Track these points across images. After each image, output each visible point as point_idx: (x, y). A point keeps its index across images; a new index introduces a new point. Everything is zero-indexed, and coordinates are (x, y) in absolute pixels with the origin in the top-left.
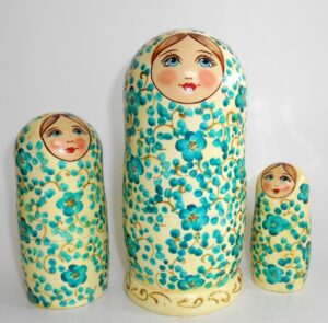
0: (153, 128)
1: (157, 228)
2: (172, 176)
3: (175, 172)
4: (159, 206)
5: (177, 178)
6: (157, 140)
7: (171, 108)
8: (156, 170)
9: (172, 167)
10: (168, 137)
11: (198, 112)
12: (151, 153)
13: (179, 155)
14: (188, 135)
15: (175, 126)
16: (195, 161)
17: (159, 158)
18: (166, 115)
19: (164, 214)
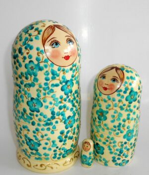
0: (48, 82)
1: (53, 132)
2: (60, 105)
3: (61, 102)
4: (54, 121)
5: (62, 105)
6: (51, 88)
7: (59, 70)
8: (51, 103)
9: (60, 100)
10: (57, 85)
11: (71, 69)
12: (47, 95)
13: (62, 93)
14: (67, 82)
15: (61, 79)
16: (69, 94)
17: (52, 97)
18: (56, 74)
19: (56, 125)
